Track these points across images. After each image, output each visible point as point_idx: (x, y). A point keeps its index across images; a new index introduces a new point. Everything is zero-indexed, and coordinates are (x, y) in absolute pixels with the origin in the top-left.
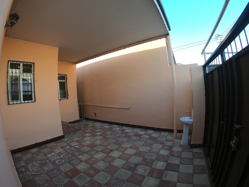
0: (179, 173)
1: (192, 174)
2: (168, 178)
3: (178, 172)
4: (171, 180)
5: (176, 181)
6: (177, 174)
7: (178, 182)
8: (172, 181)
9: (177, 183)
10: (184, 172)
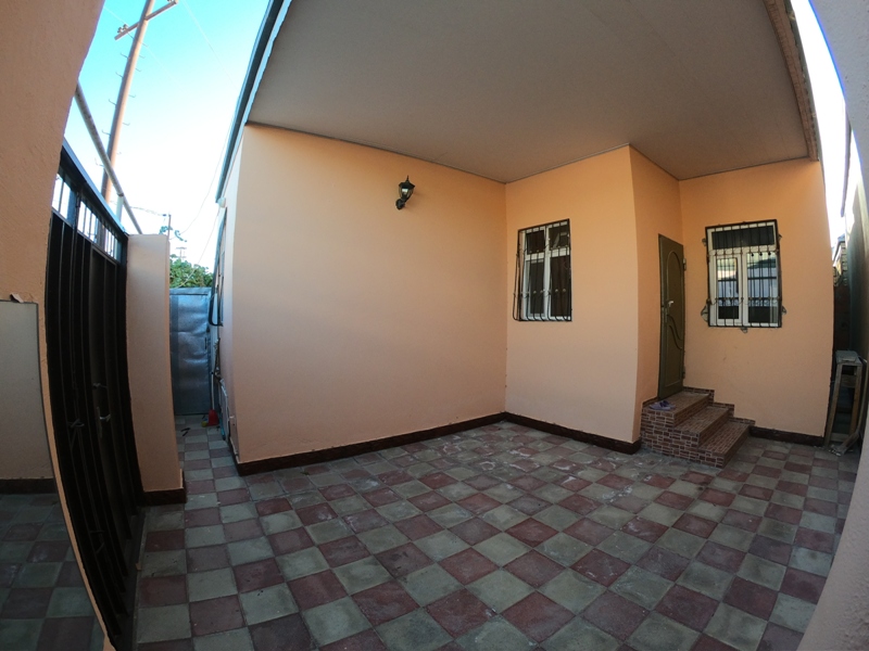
0: (244, 624)
1: (194, 635)
2: (270, 593)
3: (252, 628)
4: (258, 592)
5: (242, 596)
6: (252, 620)
7: (236, 596)
8: (254, 594)
9: (235, 592)
10: (228, 633)
